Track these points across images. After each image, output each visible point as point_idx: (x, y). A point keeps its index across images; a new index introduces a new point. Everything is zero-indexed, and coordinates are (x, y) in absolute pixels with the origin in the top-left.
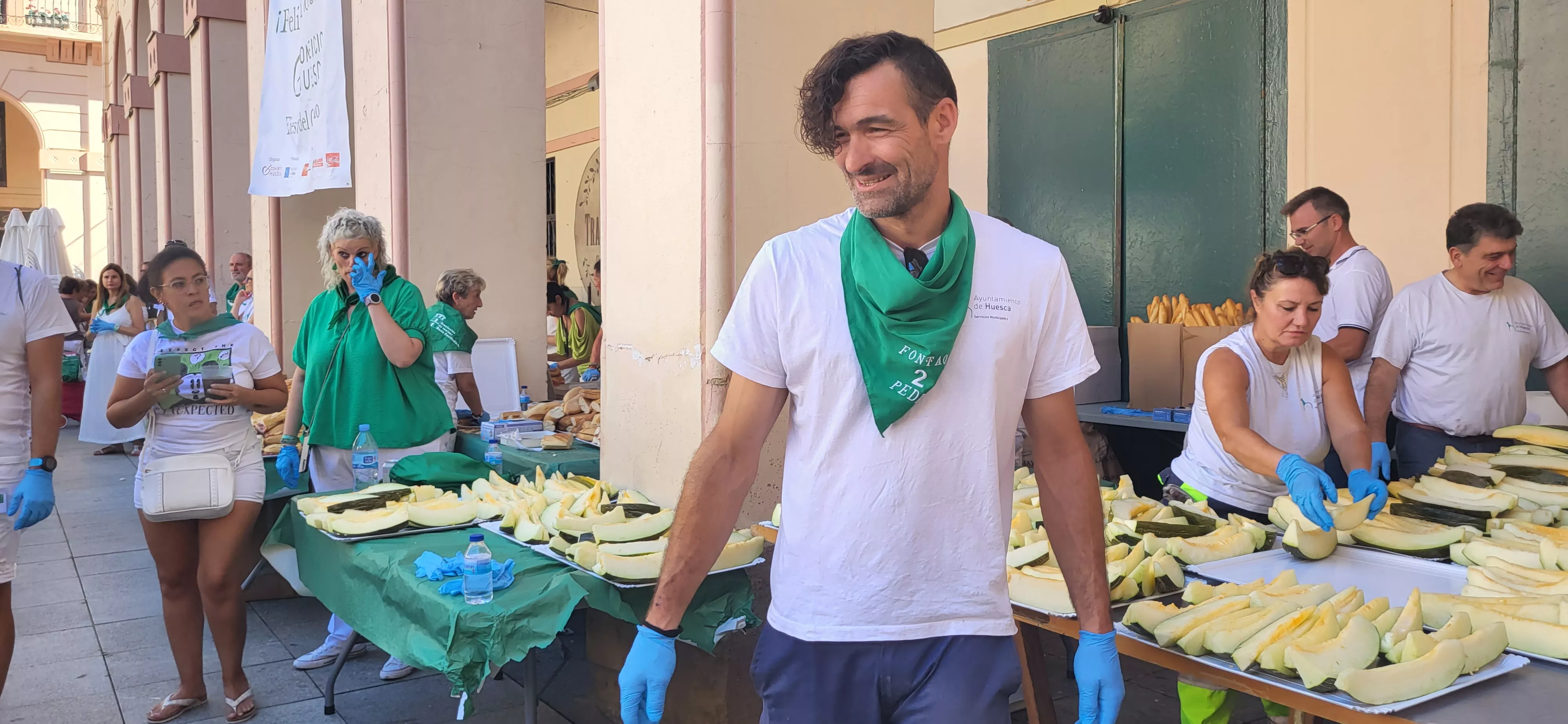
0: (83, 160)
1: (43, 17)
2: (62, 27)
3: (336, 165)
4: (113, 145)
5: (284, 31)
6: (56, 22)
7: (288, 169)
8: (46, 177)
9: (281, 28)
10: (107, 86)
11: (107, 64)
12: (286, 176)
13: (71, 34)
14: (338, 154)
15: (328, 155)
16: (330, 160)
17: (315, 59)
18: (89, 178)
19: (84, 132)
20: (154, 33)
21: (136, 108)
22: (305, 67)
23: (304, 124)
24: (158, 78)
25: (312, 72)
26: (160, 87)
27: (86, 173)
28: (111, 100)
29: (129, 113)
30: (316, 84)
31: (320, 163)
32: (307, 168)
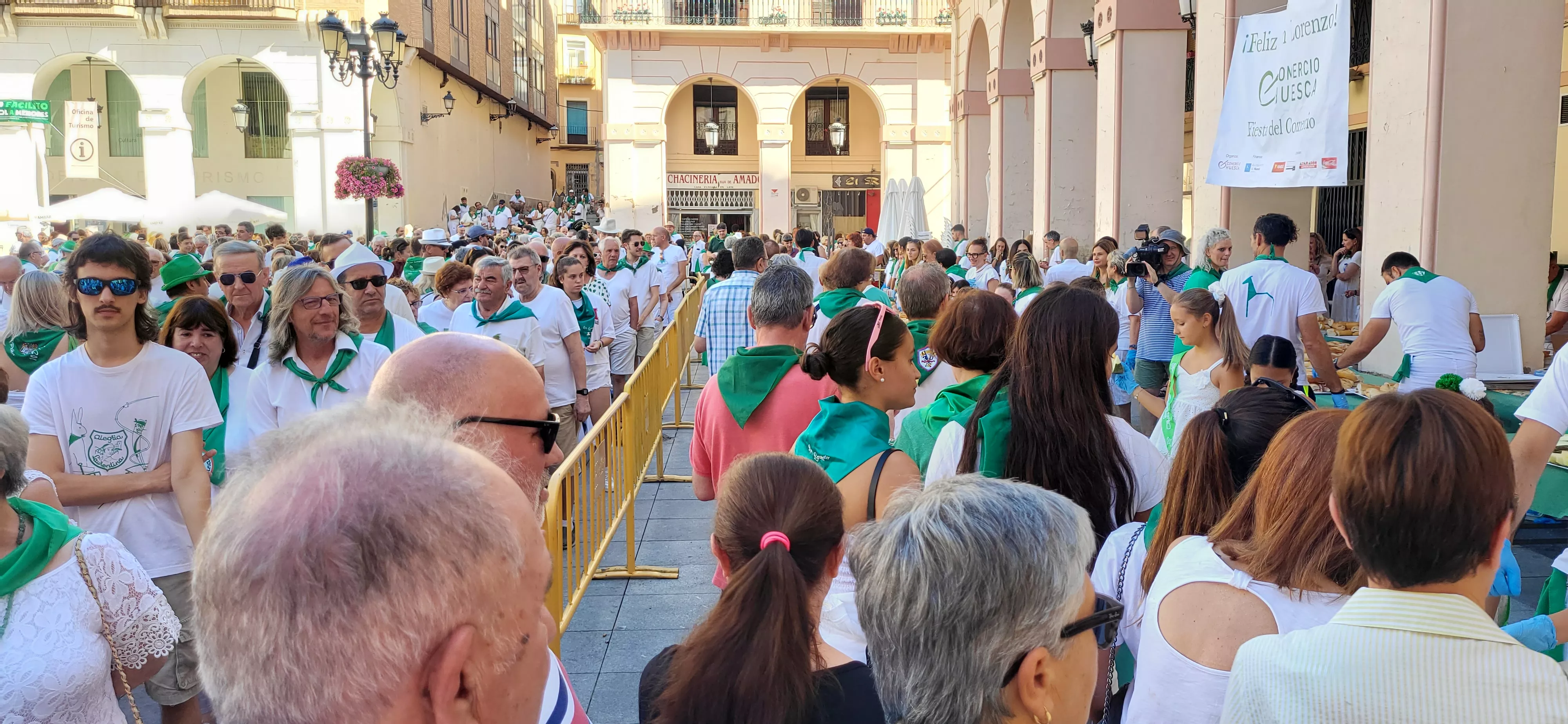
0: (913, 132)
1: (889, 18)
2: (901, 24)
3: (1332, 167)
4: (963, 124)
5: (1251, 51)
6: (898, 20)
7: (1249, 165)
8: (887, 146)
9: (1248, 48)
10: (957, 75)
11: (958, 50)
12: (1247, 170)
13: (908, 29)
14: (1335, 159)
15: (1323, 160)
16: (1327, 163)
17: (1303, 79)
18: (919, 147)
19: (914, 109)
20: (1043, 38)
21: (1001, 96)
22: (1285, 83)
23: (1276, 130)
24: (1044, 75)
25: (1295, 89)
26: (1044, 82)
27: (915, 142)
28: (962, 86)
29: (994, 100)
30: (1299, 98)
31: (1314, 165)
32: (1280, 167)
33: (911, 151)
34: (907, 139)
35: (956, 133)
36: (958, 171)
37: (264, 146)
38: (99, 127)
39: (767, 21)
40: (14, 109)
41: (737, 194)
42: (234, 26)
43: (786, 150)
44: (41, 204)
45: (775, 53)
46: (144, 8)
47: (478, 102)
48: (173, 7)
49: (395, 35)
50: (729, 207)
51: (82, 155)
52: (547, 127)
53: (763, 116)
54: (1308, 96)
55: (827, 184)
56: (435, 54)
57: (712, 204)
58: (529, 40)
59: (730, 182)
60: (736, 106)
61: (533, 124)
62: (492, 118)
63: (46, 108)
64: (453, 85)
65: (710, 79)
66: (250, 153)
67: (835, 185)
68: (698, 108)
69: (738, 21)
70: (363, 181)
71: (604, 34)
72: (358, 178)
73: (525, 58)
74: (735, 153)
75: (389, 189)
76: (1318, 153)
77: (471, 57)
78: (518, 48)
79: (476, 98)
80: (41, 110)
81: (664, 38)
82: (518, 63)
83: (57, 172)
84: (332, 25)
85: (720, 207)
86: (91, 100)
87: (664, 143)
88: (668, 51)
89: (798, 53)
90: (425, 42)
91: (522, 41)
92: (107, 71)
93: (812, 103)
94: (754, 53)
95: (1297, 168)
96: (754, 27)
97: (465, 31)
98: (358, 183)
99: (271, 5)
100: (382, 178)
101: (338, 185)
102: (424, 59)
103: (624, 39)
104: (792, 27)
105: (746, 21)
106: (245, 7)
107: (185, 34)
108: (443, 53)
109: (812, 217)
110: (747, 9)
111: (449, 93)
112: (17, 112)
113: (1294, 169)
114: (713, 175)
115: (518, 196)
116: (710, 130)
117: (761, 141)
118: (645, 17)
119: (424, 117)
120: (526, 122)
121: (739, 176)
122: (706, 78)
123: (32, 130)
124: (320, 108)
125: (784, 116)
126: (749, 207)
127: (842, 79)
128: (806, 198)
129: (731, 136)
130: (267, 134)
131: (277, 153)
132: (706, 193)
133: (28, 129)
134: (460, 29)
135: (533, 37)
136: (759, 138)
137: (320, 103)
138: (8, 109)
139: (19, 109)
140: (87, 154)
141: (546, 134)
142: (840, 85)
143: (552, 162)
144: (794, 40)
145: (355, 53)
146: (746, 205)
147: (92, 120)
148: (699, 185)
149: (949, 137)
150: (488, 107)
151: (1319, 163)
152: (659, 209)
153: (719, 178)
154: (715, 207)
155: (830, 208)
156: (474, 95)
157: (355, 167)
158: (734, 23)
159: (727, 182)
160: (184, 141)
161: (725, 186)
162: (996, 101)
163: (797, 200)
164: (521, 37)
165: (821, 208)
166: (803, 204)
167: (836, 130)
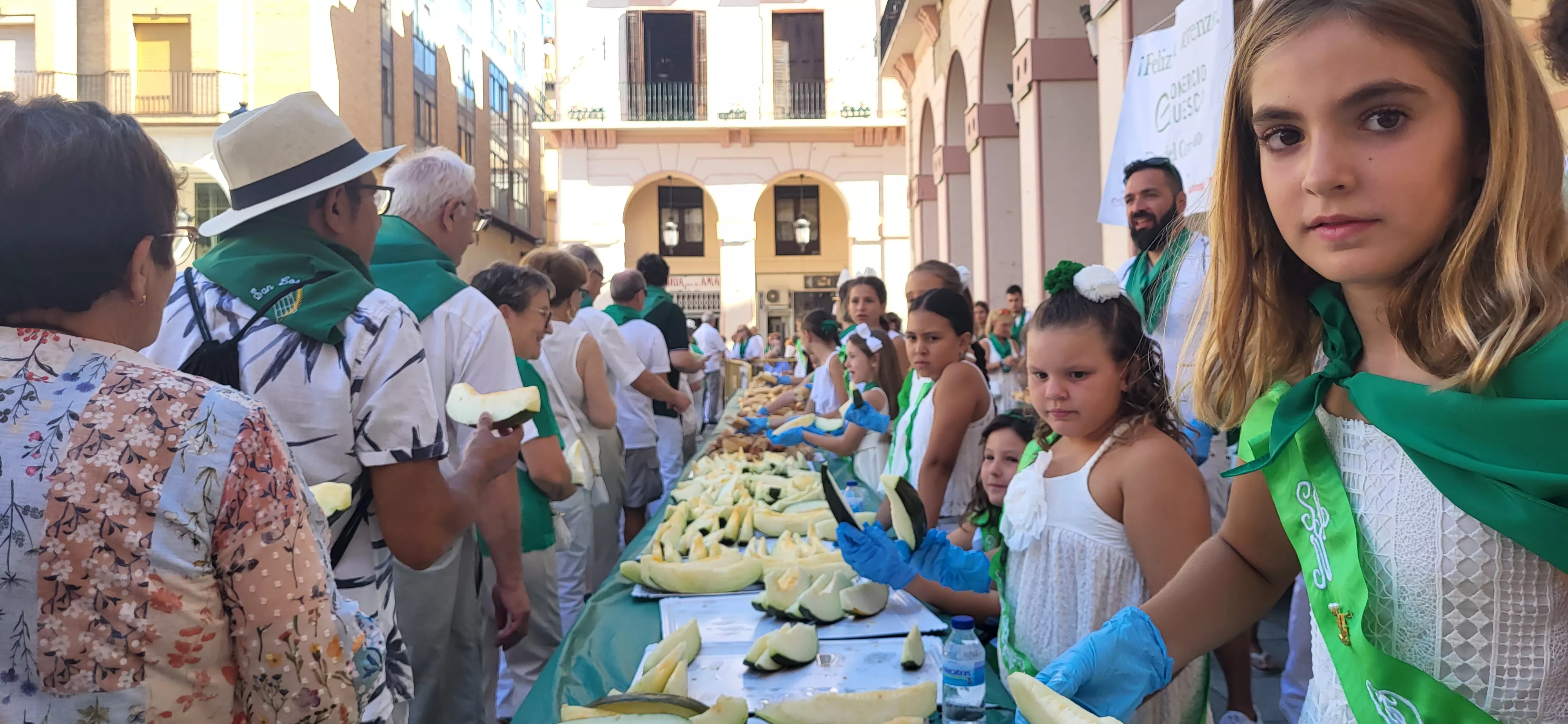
0: (880, 228)
1: (853, 110)
2: (866, 116)
4: (917, 211)
5: (1146, 74)
6: (862, 113)
8: (854, 243)
9: (1143, 72)
10: (911, 160)
11: (911, 141)
13: (873, 121)
17: (1190, 93)
18: (886, 242)
19: (881, 204)
20: (975, 104)
21: (946, 174)
22: (1178, 100)
24: (977, 144)
25: (1185, 106)
26: (978, 151)
27: (883, 238)
28: (916, 171)
29: (939, 180)
30: (1192, 117)
31: (1201, 186)
33: (877, 247)
34: (874, 235)
35: (912, 220)
39: (724, 116)
41: (704, 297)
43: (750, 250)
45: (737, 149)
52: (531, 240)
53: (724, 215)
54: (1198, 112)
55: (798, 284)
58: (511, 154)
59: (697, 285)
60: (701, 207)
65: (669, 177)
67: (806, 286)
68: (663, 210)
69: (697, 116)
71: (558, 133)
74: (702, 253)
81: (620, 136)
82: (497, 178)
87: (622, 243)
88: (625, 149)
89: (760, 148)
91: (503, 154)
93: (781, 204)
94: (714, 149)
96: (713, 121)
99: (215, 112)
103: (579, 137)
104: (751, 122)
105: (704, 116)
109: (783, 319)
110: (705, 106)
114: (679, 278)
116: (669, 229)
117: (723, 240)
118: (599, 115)
120: (507, 236)
121: (706, 278)
122: (665, 176)
125: (747, 212)
127: (807, 174)
128: (776, 299)
129: (697, 238)
134: (427, 138)
135: (516, 152)
136: (721, 237)
142: (804, 182)
144: (755, 136)
153: (686, 280)
158: (692, 118)
159: (693, 285)
161: (692, 289)
162: (942, 179)
163: (767, 302)
164: (502, 149)
165: (792, 310)
166: (773, 307)
167: (801, 226)
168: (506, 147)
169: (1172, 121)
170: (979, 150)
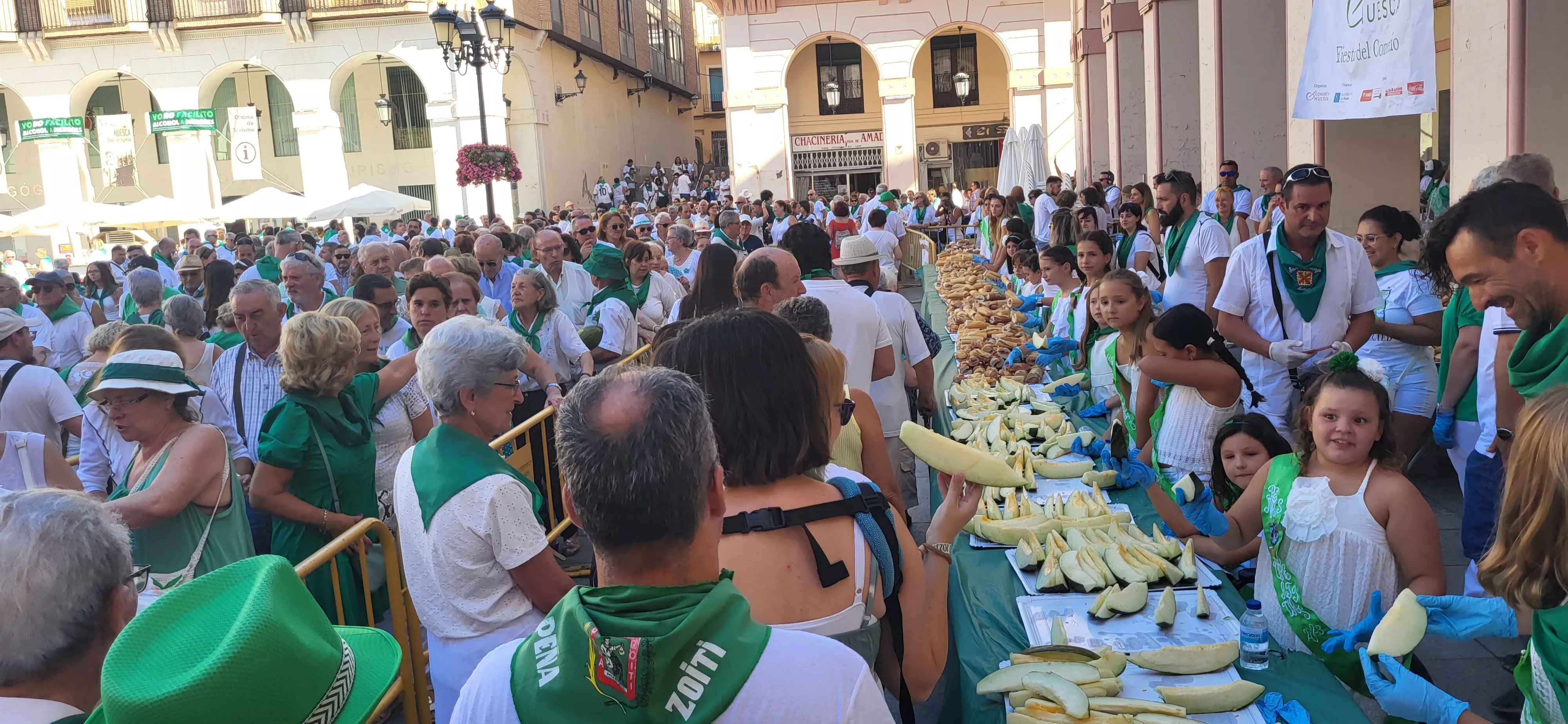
0: (1041, 77)
3: (1418, 93)
4: (1083, 65)
7: (1338, 95)
8: (1013, 94)
10: (1076, 13)
12: (1336, 101)
14: (1422, 83)
15: (1408, 84)
16: (1411, 88)
18: (1048, 91)
19: (1041, 52)
21: (1115, 32)
23: (1364, 54)
24: (1150, 8)
27: (1044, 87)
28: (1081, 25)
29: (1108, 37)
30: (1385, 17)
31: (1399, 91)
32: (1368, 95)
33: (1038, 97)
34: (1035, 84)
35: (1077, 75)
36: (1080, 115)
37: (411, 137)
38: (259, 130)
40: (184, 119)
41: (865, 152)
42: (372, 23)
43: (909, 105)
44: (213, 206)
45: (894, 5)
46: (290, 13)
47: (614, 78)
48: (315, 10)
49: (502, 21)
50: (858, 167)
51: (246, 158)
52: (689, 96)
53: (884, 71)
54: (1393, 14)
55: (956, 135)
56: (565, 34)
57: (840, 165)
58: (664, 11)
59: (857, 141)
60: (860, 63)
61: (673, 95)
62: (630, 92)
63: (212, 115)
64: (587, 65)
65: (829, 38)
66: (399, 145)
67: (965, 136)
68: (822, 68)
70: (481, 167)
71: (719, 1)
72: (477, 165)
73: (661, 30)
74: (861, 111)
75: (507, 173)
76: (1404, 78)
77: (603, 34)
78: (653, 21)
79: (613, 74)
80: (207, 118)
82: (654, 35)
83: (225, 176)
84: (443, 16)
85: (848, 167)
86: (251, 105)
87: (785, 107)
88: (785, 13)
90: (554, 24)
91: (657, 12)
92: (266, 77)
93: (938, 53)
94: (872, 7)
95: (1383, 95)
97: (595, 9)
98: (476, 169)
100: (499, 163)
101: (459, 172)
102: (556, 40)
103: (740, 4)
106: (380, 5)
107: (329, 36)
108: (572, 33)
109: (943, 171)
111: (580, 71)
112: (187, 122)
113: (1380, 97)
114: (840, 135)
115: (658, 168)
116: (831, 90)
117: (883, 98)
119: (559, 98)
120: (667, 93)
121: (866, 134)
122: (825, 37)
123: (200, 137)
124: (455, 96)
125: (906, 69)
126: (878, 165)
127: (965, 26)
128: (936, 151)
129: (856, 94)
130: (413, 125)
131: (425, 143)
132: (834, 154)
133: (197, 135)
134: (590, 7)
135: (669, 8)
136: (881, 95)
137: (454, 91)
138: (179, 119)
139: (188, 118)
140: (251, 156)
141: (689, 103)
142: (962, 32)
143: (696, 131)
145: (468, 43)
146: (875, 163)
147: (252, 124)
148: (826, 146)
149: (1071, 79)
150: (624, 83)
151: (1405, 89)
152: (784, 174)
153: (847, 137)
154: (843, 168)
155: (961, 160)
156: (609, 72)
157: (473, 154)
159: (854, 141)
160: (335, 138)
161: (853, 145)
162: (1111, 38)
163: (926, 155)
164: (656, 9)
165: (952, 161)
166: (932, 159)
167: (961, 80)
168: (659, 5)
169: (1365, 19)
170: (1152, 13)
